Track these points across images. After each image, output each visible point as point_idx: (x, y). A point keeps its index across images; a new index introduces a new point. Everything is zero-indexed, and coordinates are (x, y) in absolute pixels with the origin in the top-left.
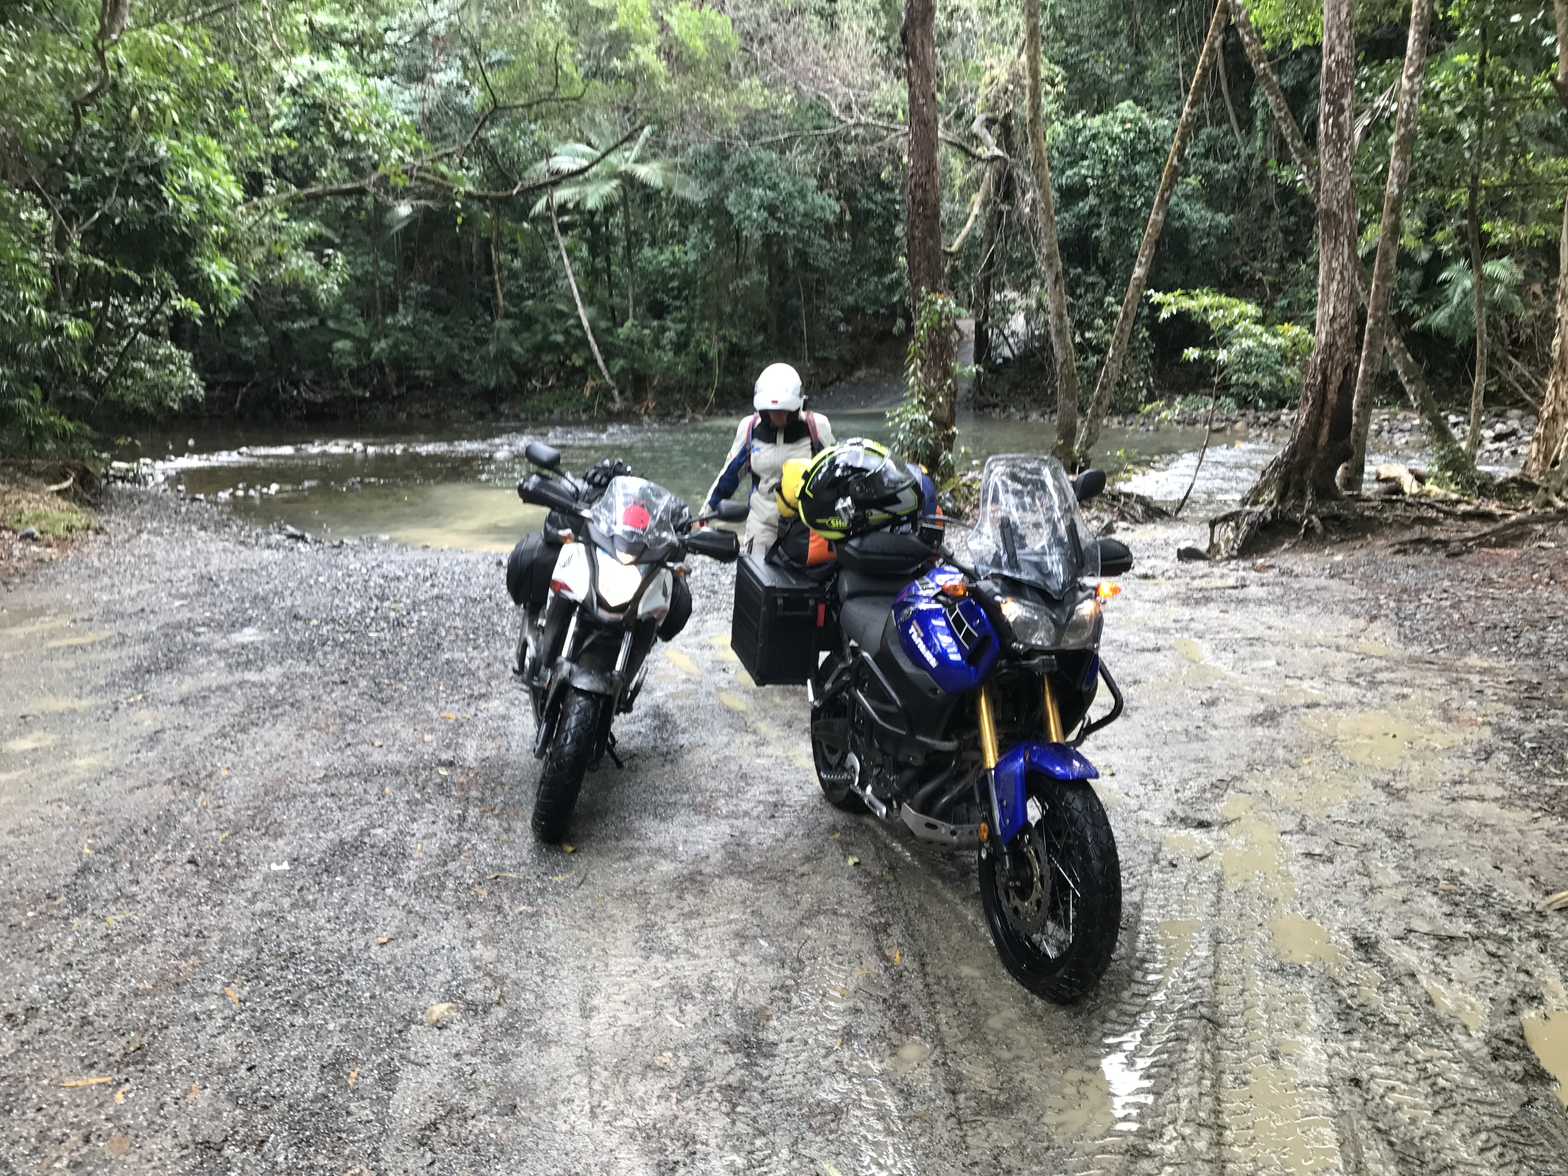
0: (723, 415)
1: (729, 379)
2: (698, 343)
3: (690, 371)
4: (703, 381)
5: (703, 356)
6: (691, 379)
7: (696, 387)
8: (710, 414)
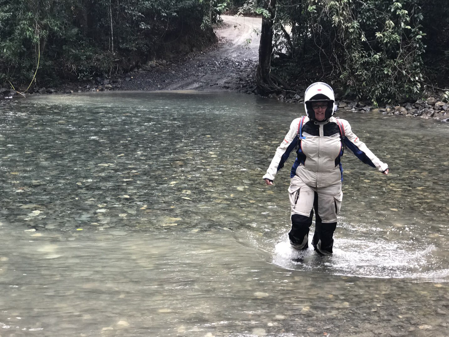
0: (43, 93)
1: (49, 63)
2: (23, 30)
3: (14, 54)
4: (26, 64)
5: (27, 42)
6: (15, 60)
7: (20, 69)
8: (31, 91)
